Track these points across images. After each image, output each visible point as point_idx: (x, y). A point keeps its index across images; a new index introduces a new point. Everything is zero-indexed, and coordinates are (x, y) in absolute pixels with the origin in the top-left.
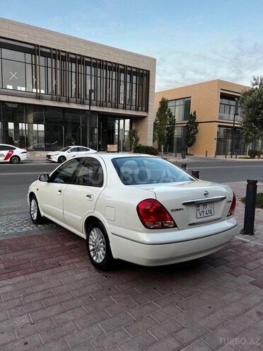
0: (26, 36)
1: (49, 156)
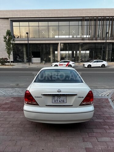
0: (79, 14)
1: (84, 65)
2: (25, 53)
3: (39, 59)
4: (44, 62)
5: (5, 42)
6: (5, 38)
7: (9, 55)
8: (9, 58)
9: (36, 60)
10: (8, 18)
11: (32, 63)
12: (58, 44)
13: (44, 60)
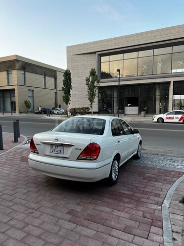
2: (115, 99)
3: (137, 108)
4: (143, 113)
5: (87, 86)
6: (88, 80)
7: (92, 103)
8: (92, 107)
9: (131, 110)
10: (95, 53)
11: (125, 115)
12: (169, 83)
13: (144, 110)
